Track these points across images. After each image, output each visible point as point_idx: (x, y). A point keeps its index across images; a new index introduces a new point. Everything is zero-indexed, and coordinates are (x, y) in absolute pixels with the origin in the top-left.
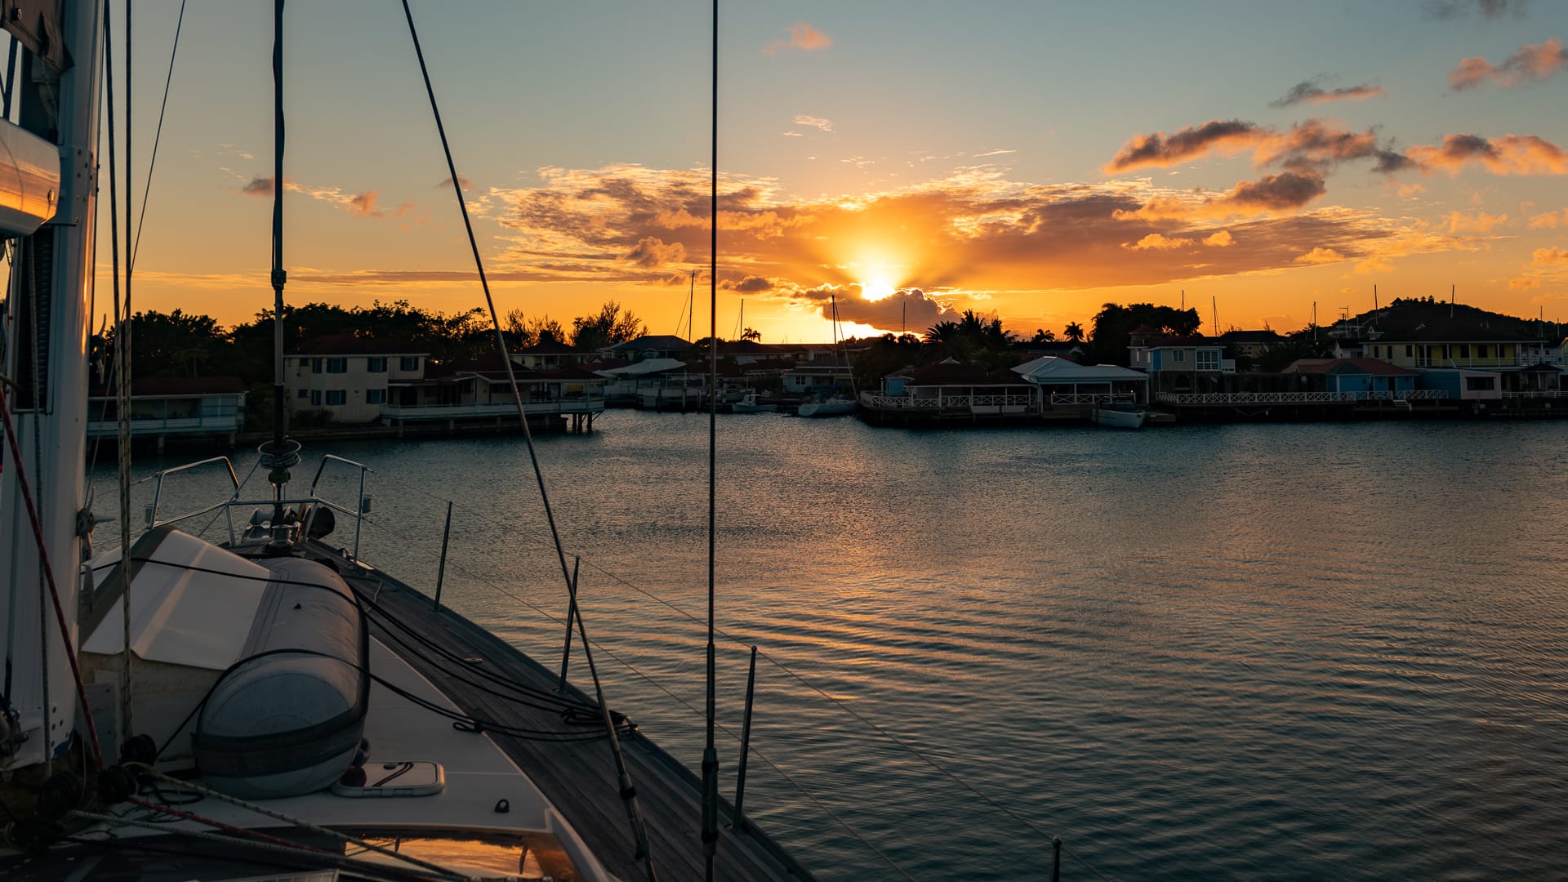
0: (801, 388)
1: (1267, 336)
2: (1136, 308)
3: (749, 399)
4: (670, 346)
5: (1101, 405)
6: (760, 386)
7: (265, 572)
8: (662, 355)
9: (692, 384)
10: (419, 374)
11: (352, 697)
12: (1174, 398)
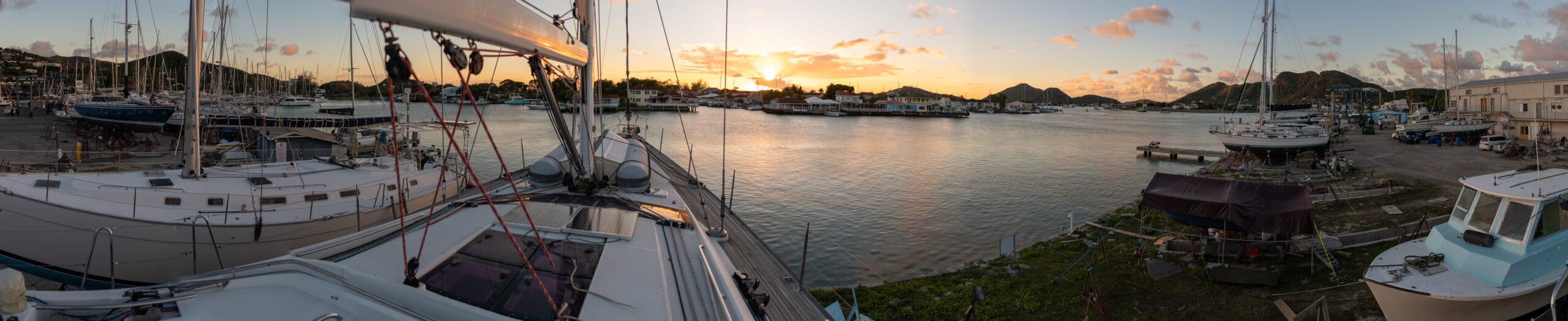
0: (749, 103)
1: (871, 94)
2: (838, 85)
3: (735, 105)
4: (715, 91)
5: (828, 110)
6: (738, 101)
7: (628, 142)
8: (713, 93)
9: (720, 100)
10: (656, 95)
11: (647, 173)
12: (846, 109)
